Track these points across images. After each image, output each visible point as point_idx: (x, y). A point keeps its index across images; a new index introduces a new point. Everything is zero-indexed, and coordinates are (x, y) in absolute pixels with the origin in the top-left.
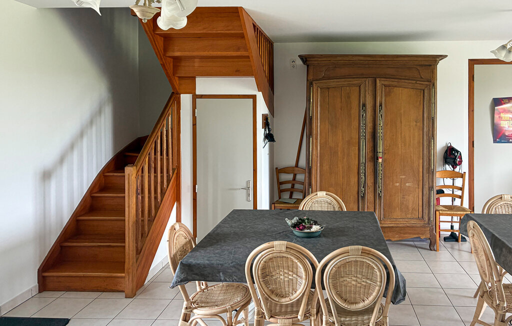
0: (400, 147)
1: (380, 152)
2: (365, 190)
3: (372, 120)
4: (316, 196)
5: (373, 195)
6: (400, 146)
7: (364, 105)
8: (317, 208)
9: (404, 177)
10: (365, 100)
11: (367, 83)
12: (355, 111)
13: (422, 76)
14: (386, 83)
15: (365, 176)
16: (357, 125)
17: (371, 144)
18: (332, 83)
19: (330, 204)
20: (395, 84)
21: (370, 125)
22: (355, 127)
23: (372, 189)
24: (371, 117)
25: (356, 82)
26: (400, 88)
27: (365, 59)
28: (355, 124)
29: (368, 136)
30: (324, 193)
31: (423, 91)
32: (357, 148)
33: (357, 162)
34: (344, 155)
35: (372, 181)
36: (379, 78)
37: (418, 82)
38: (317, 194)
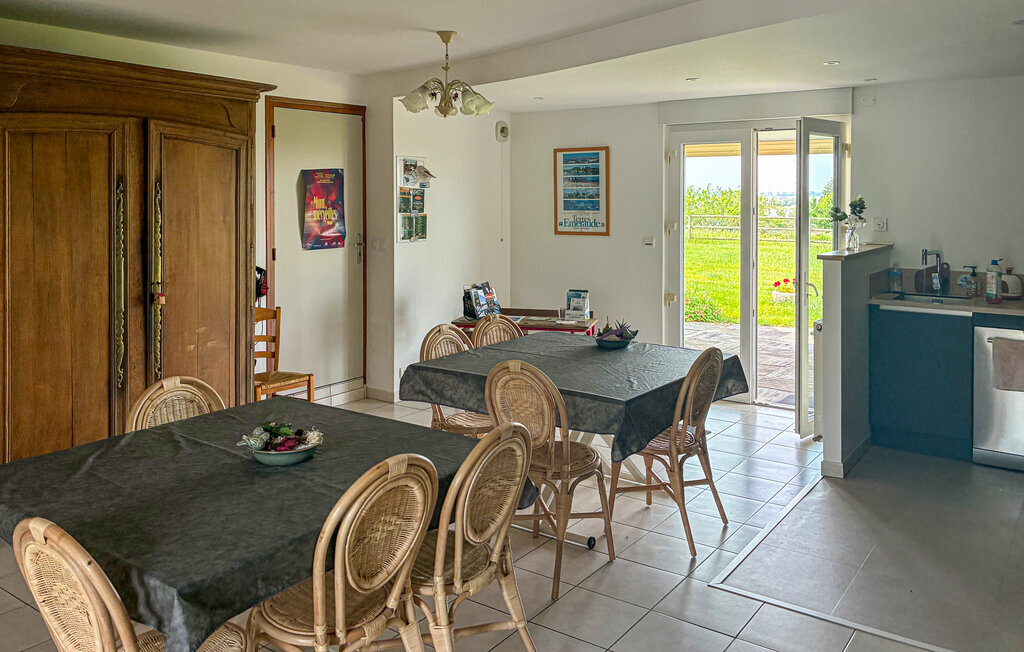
0: (196, 268)
1: (158, 283)
2: (125, 372)
3: (138, 212)
4: (161, 391)
5: (143, 380)
6: (196, 265)
7: (122, 179)
8: (166, 417)
9: (203, 329)
10: (124, 168)
11: (127, 127)
12: (99, 192)
13: (234, 124)
14: (167, 131)
15: (125, 341)
16: (106, 225)
17: (138, 267)
18: (42, 122)
19: (192, 401)
20: (186, 134)
21: (134, 224)
22: (100, 229)
23: (140, 367)
24: (138, 207)
25: (101, 123)
26: (197, 145)
27: (124, 73)
28: (101, 222)
29: (133, 250)
30: (178, 380)
31: (234, 152)
32: (106, 278)
33: (105, 312)
34: (75, 298)
35: (141, 348)
36: (155, 118)
37: (228, 134)
38: (162, 387)
